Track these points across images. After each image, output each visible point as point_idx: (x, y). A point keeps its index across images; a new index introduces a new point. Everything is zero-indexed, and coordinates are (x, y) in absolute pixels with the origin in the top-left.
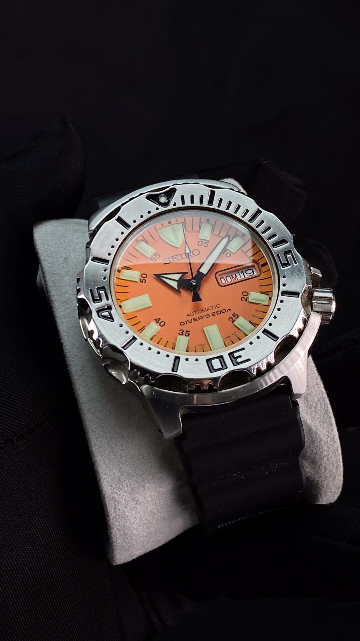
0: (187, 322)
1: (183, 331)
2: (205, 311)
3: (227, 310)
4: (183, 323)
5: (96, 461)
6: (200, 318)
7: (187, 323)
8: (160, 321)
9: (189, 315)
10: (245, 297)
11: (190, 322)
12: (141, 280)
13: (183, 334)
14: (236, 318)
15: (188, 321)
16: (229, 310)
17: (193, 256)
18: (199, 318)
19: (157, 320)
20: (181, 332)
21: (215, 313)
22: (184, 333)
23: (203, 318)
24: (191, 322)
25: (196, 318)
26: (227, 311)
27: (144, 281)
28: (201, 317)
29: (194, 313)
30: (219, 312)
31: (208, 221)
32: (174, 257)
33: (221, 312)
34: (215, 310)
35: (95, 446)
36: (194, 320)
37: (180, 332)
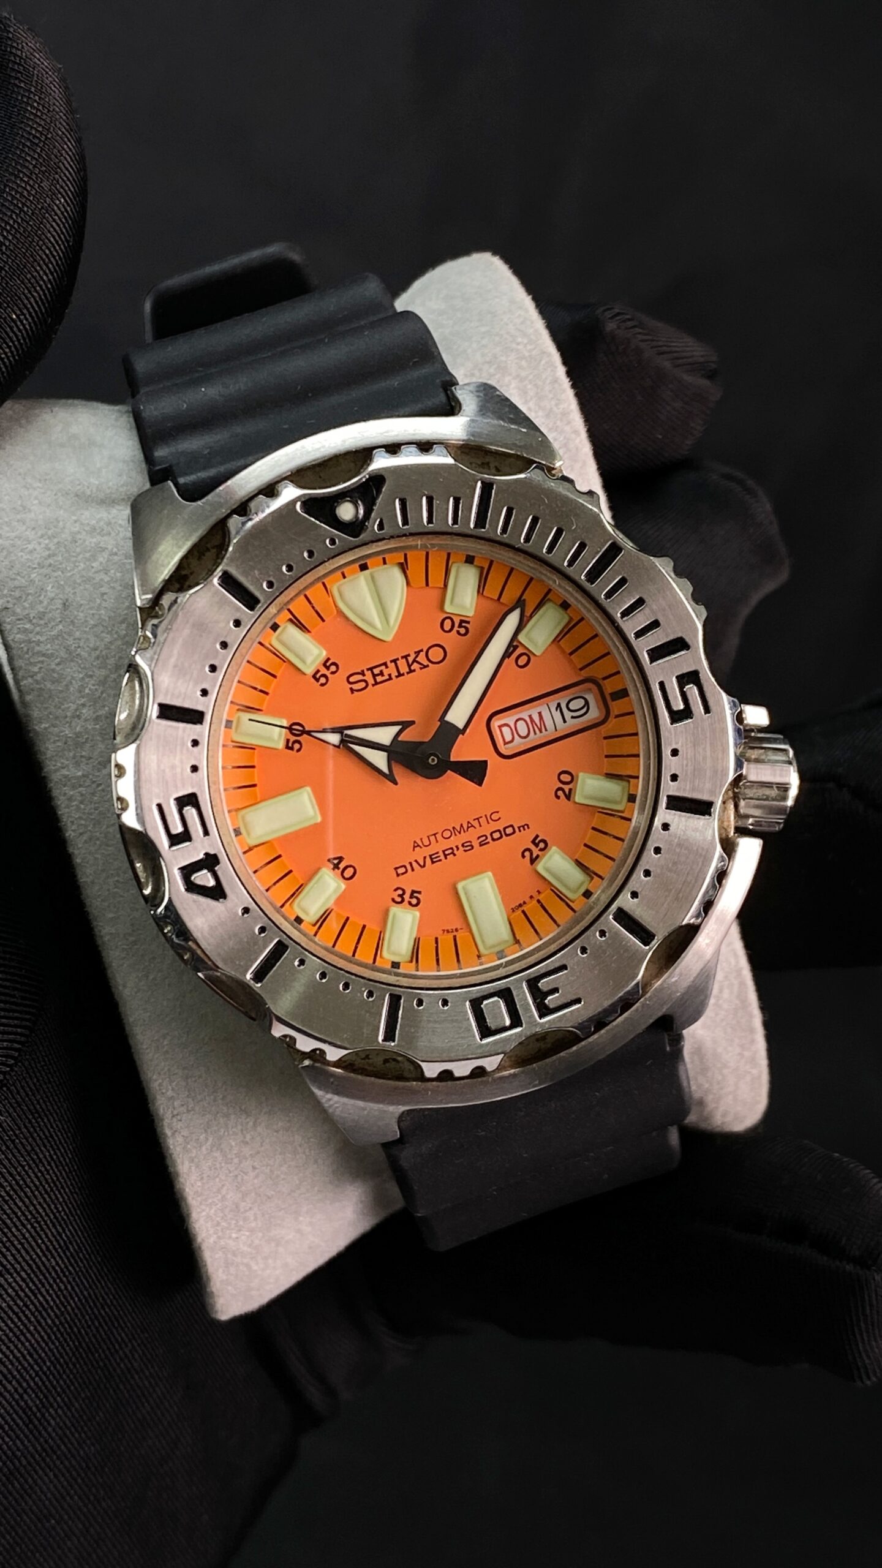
0: (415, 865)
1: (404, 893)
2: (460, 833)
3: (519, 828)
4: (402, 870)
5: (177, 1175)
6: (447, 852)
7: (413, 870)
8: (342, 866)
9: (418, 846)
10: (566, 788)
11: (422, 864)
12: (288, 741)
13: (403, 901)
14: (541, 850)
15: (416, 861)
16: (523, 826)
17: (428, 666)
18: (444, 851)
19: (337, 863)
20: (399, 895)
21: (487, 838)
22: (407, 897)
23: (455, 852)
24: (424, 866)
25: (437, 853)
26: (517, 830)
27: (297, 746)
28: (450, 851)
29: (432, 838)
30: (496, 835)
31: (470, 560)
32: (376, 671)
33: (503, 833)
34: (487, 829)
35: (173, 1134)
36: (432, 859)
37: (395, 895)
